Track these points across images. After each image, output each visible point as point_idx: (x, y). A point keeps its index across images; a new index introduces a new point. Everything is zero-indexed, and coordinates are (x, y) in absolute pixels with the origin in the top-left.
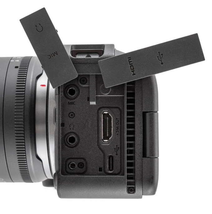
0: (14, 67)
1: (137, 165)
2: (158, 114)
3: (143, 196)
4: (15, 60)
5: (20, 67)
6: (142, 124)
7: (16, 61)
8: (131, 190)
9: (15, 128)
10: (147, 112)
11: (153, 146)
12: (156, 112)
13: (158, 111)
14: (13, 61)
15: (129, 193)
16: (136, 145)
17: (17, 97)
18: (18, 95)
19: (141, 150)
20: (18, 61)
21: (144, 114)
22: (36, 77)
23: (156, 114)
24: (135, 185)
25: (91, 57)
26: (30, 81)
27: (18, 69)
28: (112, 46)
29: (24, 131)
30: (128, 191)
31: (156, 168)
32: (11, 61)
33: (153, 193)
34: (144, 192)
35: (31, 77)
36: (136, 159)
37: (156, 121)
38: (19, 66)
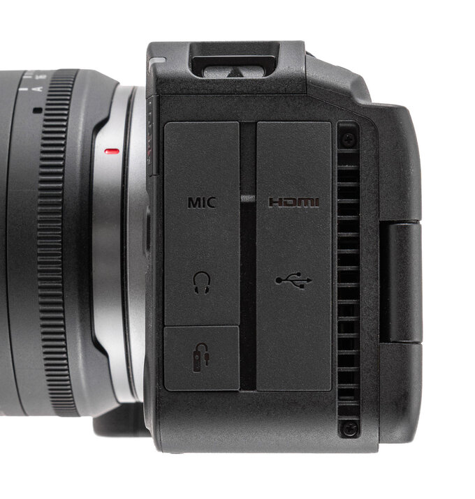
0: (32, 111)
1: (366, 363)
2: (420, 227)
3: (380, 445)
4: (30, 89)
5: (47, 109)
6: (379, 254)
7: (34, 89)
8: (350, 430)
9: (39, 282)
10: (393, 222)
11: (406, 311)
12: (417, 222)
13: (420, 218)
14: (26, 89)
15: (344, 436)
16: (362, 310)
17: (41, 197)
18: (45, 193)
19: (376, 324)
20: (39, 89)
21: (384, 227)
22: (93, 127)
23: (415, 227)
24: (358, 415)
25: (242, 76)
26: (76, 138)
27: (41, 116)
28: (299, 45)
29: (62, 289)
30: (342, 433)
31: (415, 371)
32: (21, 89)
33: (409, 437)
34: (382, 434)
35: (81, 128)
36: (362, 345)
37: (414, 248)
38: (44, 107)
